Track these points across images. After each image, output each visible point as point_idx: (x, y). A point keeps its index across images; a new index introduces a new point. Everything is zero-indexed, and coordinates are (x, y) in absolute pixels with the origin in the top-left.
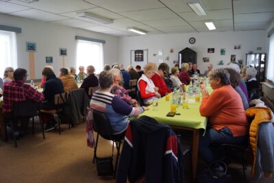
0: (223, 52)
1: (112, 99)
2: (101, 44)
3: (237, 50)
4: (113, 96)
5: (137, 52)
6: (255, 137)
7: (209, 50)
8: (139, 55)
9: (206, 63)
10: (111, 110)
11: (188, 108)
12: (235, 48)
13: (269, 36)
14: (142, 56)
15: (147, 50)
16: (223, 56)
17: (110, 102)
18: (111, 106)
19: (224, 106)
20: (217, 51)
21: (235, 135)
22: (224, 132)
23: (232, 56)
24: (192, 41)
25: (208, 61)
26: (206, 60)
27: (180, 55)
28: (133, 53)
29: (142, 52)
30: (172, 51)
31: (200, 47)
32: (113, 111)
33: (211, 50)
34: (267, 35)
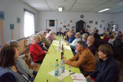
3: (103, 22)
7: (90, 22)
15: (57, 20)
16: (96, 25)
23: (101, 25)
26: (88, 27)
28: (48, 21)
29: (53, 21)
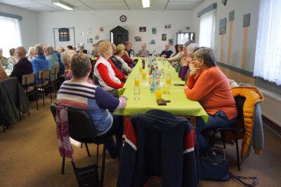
0: (154, 31)
1: (94, 91)
2: (16, 20)
3: (168, 29)
4: (95, 87)
5: (61, 30)
6: (251, 118)
7: (141, 29)
8: (64, 34)
9: (139, 42)
10: (94, 105)
11: (169, 93)
12: (166, 27)
13: (199, 16)
14: (68, 35)
15: (74, 28)
17: (93, 96)
18: (94, 101)
19: (215, 89)
20: (149, 30)
21: (230, 118)
22: (219, 116)
23: (163, 35)
24: (123, 18)
25: (140, 40)
26: (138, 39)
27: (112, 34)
28: (57, 31)
29: (67, 30)
30: (102, 30)
31: (132, 25)
32: (97, 107)
33: (143, 29)
34: (197, 16)
